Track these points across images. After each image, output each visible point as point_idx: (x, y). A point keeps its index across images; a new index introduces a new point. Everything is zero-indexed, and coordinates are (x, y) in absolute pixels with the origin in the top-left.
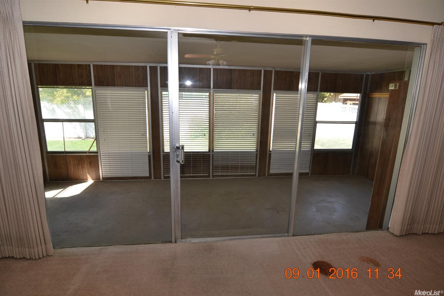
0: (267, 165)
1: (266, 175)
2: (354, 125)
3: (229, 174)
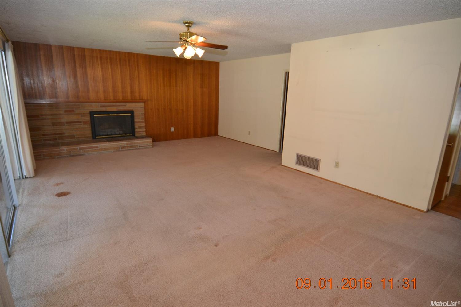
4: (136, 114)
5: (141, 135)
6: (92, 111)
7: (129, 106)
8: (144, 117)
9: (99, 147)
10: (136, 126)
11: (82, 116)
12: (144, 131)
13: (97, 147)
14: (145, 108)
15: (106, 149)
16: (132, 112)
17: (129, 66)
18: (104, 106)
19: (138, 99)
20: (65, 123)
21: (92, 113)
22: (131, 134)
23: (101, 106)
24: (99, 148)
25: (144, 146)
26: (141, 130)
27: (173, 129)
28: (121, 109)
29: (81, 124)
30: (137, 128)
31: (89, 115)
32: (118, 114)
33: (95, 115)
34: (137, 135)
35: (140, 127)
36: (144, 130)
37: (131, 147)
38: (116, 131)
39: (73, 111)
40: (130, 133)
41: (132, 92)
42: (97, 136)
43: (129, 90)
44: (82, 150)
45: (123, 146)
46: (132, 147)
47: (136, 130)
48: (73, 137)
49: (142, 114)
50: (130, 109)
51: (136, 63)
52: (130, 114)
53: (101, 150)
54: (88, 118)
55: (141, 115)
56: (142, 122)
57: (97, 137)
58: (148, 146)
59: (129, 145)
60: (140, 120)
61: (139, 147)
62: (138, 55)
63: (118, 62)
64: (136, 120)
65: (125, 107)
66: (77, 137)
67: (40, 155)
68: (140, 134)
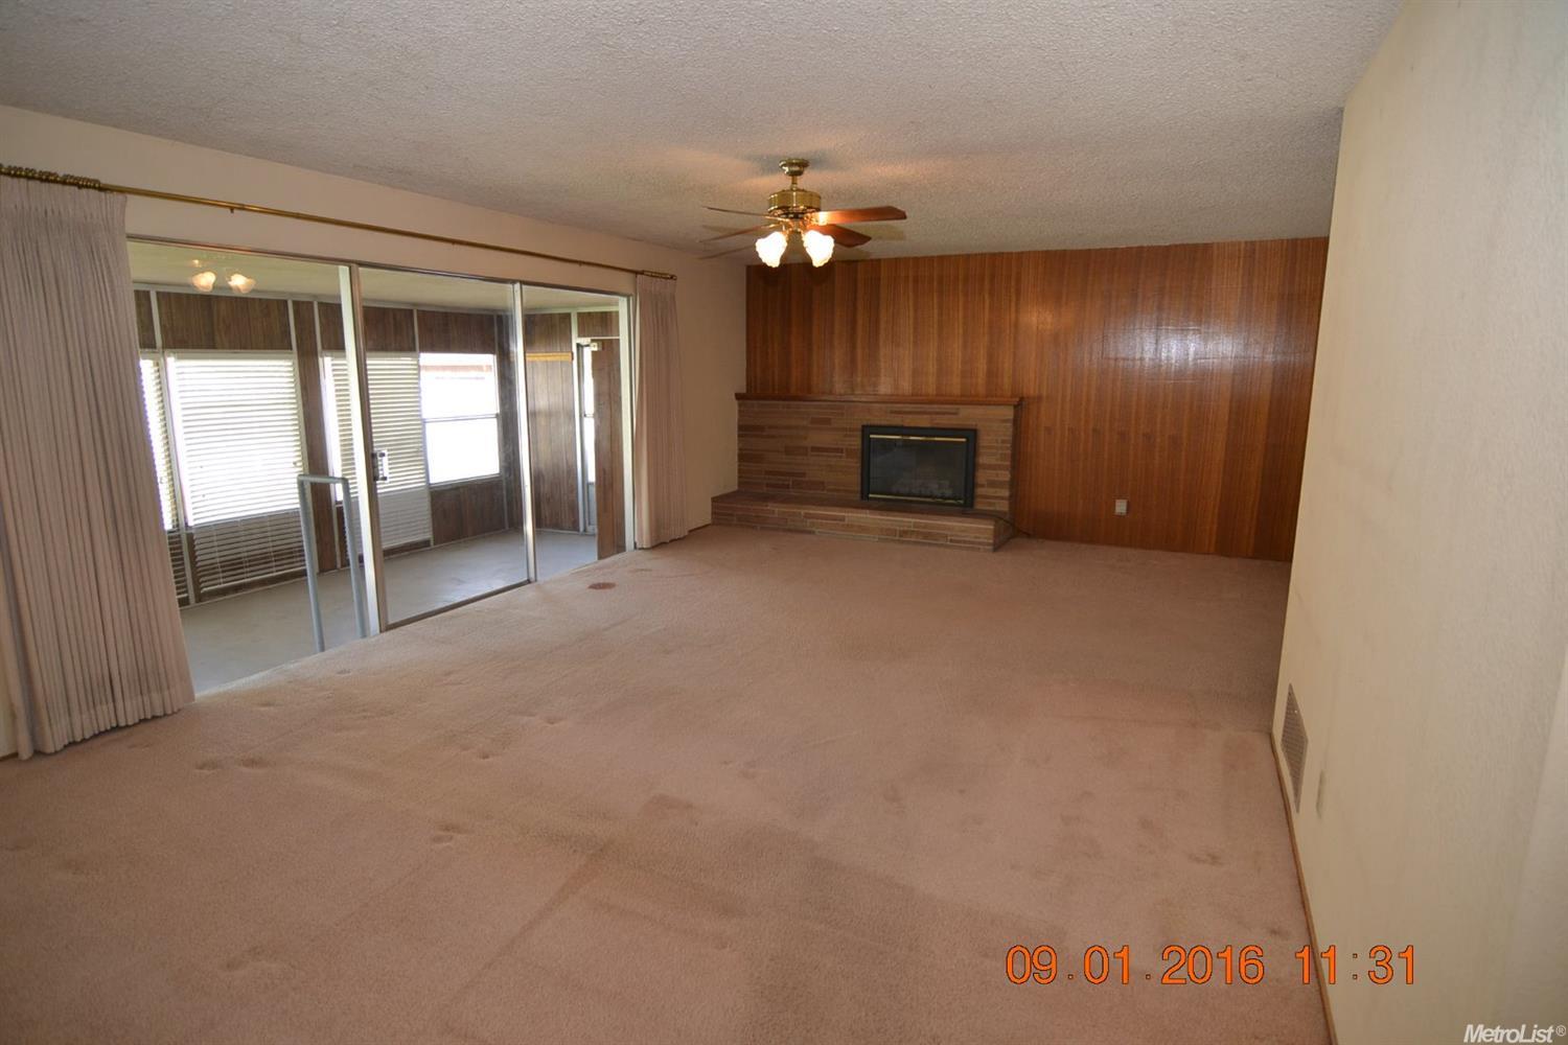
0: (337, 539)
1: (339, 566)
2: (495, 420)
3: (246, 580)
4: (984, 440)
5: (991, 508)
6: (865, 423)
7: (968, 416)
8: (1009, 452)
9: (847, 519)
10: (982, 477)
11: (846, 436)
12: (1002, 498)
13: (843, 519)
14: (1016, 422)
15: (863, 529)
16: (972, 434)
17: (991, 294)
18: (899, 413)
19: (1009, 394)
20: (809, 450)
21: (867, 430)
22: (962, 502)
23: (892, 412)
24: (846, 522)
25: (965, 542)
26: (991, 491)
27: (1121, 507)
28: (944, 421)
29: (841, 457)
30: (983, 486)
31: (859, 433)
32: (931, 436)
33: (872, 436)
34: (980, 506)
35: (992, 484)
36: (1006, 493)
37: (927, 536)
38: (936, 486)
39: (827, 421)
40: (960, 499)
41: (992, 374)
42: (873, 493)
43: (982, 366)
44: (809, 521)
45: (906, 529)
46: (928, 538)
47: (979, 491)
48: (821, 485)
49: (1003, 442)
50: (970, 423)
51: (1013, 283)
52: (964, 440)
53: (849, 527)
54: (856, 442)
55: (1000, 445)
56: (999, 467)
57: (871, 496)
58: (980, 543)
59: (921, 530)
60: (992, 461)
61: (951, 541)
62: (1020, 255)
63: (960, 287)
64: (982, 460)
65: (954, 417)
66: (832, 487)
67: (732, 515)
68: (990, 504)
